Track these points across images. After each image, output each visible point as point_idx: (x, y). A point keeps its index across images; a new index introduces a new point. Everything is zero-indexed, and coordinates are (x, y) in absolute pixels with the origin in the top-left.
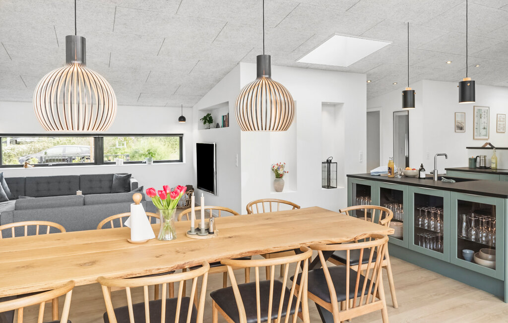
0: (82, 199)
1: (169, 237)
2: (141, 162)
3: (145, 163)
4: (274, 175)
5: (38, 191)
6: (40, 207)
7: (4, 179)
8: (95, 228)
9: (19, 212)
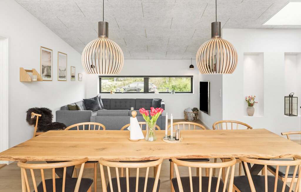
0: (128, 112)
1: (151, 139)
2: (168, 93)
3: (171, 93)
4: (247, 104)
5: (116, 106)
6: (108, 115)
7: (101, 99)
8: (119, 129)
9: (99, 117)
